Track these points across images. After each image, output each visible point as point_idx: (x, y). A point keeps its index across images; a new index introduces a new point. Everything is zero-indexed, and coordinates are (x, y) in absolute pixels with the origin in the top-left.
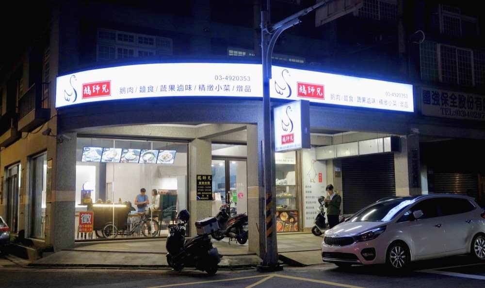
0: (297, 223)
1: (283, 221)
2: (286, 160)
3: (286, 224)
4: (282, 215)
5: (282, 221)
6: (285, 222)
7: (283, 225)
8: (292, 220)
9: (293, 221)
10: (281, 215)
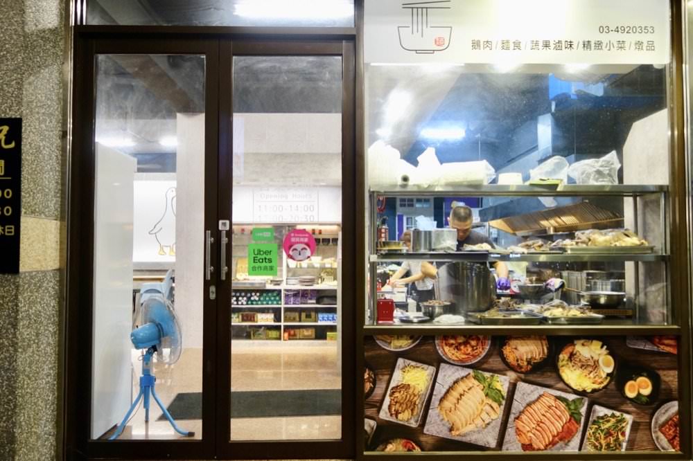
0: (673, 408)
1: (583, 393)
2: (599, 45)
3: (601, 411)
4: (572, 356)
5: (569, 389)
6: (594, 398)
7: (574, 416)
8: (640, 387)
9: (647, 391)
10: (563, 356)
